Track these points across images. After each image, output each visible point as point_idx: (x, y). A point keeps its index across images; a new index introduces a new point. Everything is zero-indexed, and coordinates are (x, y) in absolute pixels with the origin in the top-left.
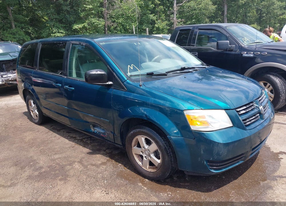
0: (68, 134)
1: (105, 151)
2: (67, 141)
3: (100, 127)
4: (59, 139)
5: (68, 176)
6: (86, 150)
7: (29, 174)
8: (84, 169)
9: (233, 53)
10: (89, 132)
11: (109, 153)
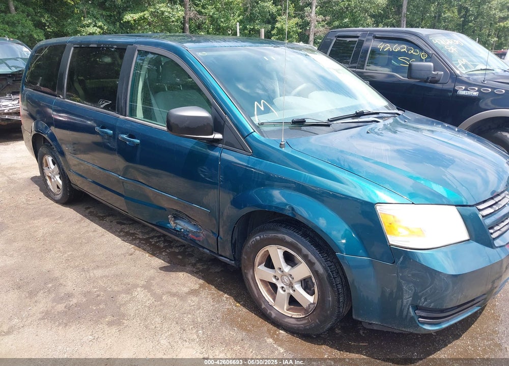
0: (120, 227)
1: (194, 265)
2: (118, 241)
3: (189, 219)
4: (103, 235)
5: (124, 315)
6: (158, 262)
7: (46, 309)
8: (156, 303)
9: (438, 86)
10: (164, 228)
11: (202, 271)
